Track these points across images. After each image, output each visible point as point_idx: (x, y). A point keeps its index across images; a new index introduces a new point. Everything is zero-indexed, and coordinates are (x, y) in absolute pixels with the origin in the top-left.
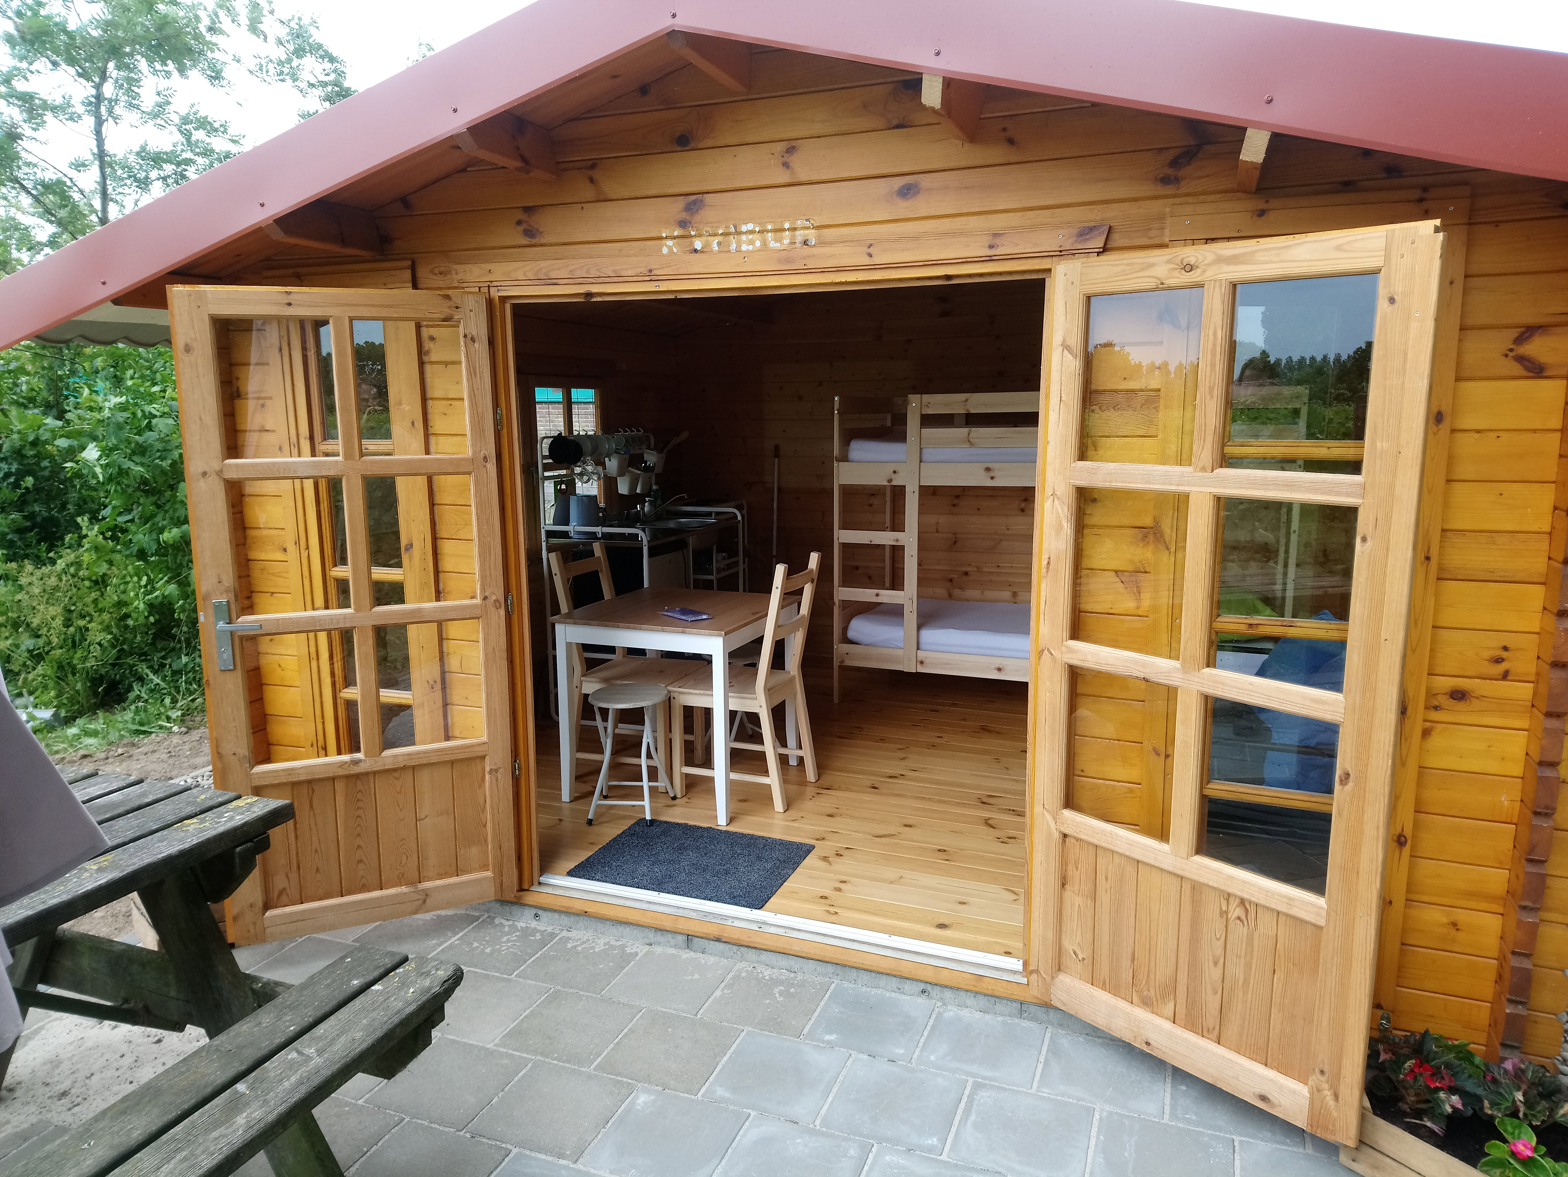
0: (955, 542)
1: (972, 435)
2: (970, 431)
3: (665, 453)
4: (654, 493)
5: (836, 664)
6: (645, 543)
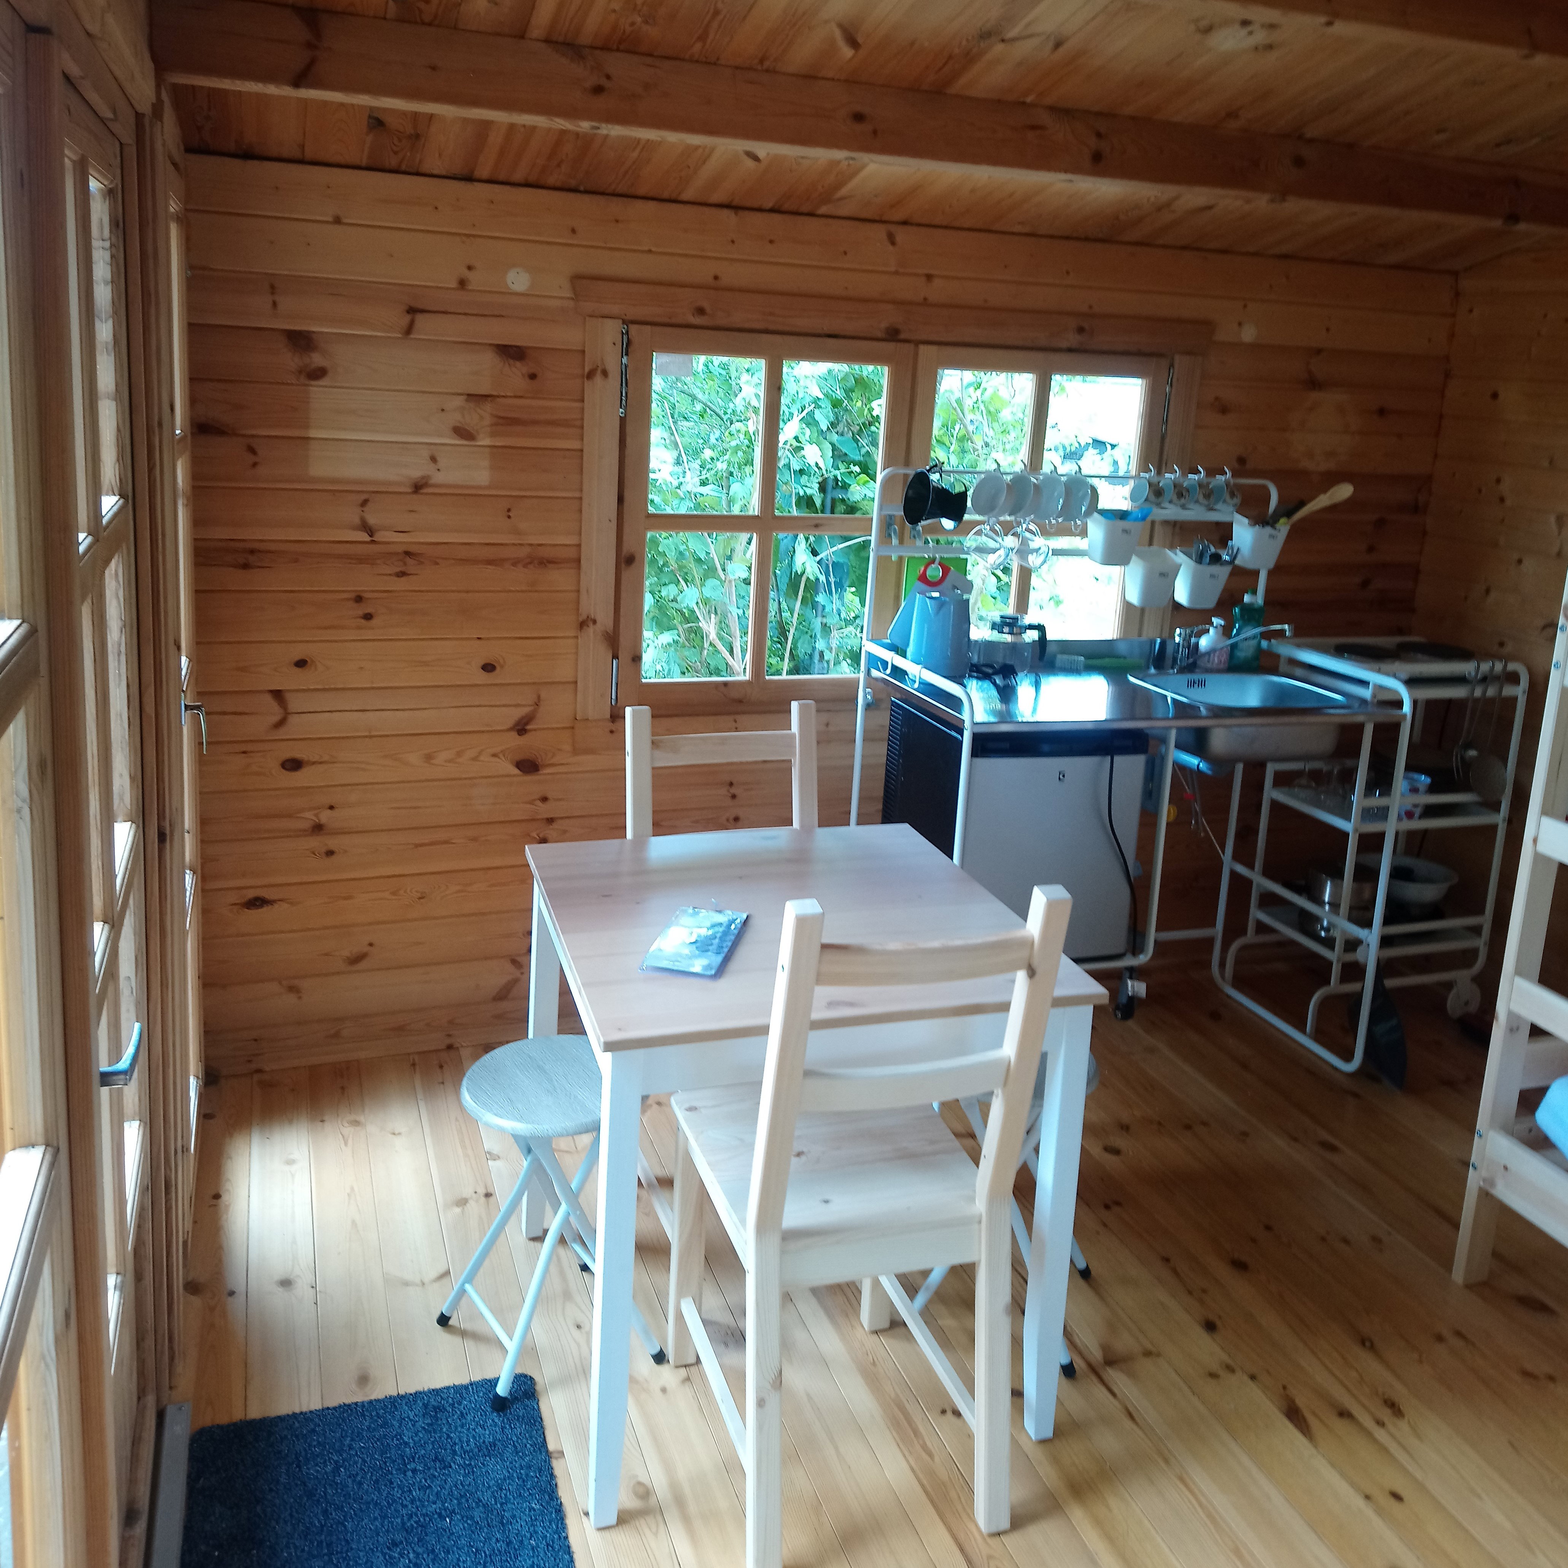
3: (1284, 527)
4: (1241, 610)
5: (1474, 1180)
6: (967, 724)
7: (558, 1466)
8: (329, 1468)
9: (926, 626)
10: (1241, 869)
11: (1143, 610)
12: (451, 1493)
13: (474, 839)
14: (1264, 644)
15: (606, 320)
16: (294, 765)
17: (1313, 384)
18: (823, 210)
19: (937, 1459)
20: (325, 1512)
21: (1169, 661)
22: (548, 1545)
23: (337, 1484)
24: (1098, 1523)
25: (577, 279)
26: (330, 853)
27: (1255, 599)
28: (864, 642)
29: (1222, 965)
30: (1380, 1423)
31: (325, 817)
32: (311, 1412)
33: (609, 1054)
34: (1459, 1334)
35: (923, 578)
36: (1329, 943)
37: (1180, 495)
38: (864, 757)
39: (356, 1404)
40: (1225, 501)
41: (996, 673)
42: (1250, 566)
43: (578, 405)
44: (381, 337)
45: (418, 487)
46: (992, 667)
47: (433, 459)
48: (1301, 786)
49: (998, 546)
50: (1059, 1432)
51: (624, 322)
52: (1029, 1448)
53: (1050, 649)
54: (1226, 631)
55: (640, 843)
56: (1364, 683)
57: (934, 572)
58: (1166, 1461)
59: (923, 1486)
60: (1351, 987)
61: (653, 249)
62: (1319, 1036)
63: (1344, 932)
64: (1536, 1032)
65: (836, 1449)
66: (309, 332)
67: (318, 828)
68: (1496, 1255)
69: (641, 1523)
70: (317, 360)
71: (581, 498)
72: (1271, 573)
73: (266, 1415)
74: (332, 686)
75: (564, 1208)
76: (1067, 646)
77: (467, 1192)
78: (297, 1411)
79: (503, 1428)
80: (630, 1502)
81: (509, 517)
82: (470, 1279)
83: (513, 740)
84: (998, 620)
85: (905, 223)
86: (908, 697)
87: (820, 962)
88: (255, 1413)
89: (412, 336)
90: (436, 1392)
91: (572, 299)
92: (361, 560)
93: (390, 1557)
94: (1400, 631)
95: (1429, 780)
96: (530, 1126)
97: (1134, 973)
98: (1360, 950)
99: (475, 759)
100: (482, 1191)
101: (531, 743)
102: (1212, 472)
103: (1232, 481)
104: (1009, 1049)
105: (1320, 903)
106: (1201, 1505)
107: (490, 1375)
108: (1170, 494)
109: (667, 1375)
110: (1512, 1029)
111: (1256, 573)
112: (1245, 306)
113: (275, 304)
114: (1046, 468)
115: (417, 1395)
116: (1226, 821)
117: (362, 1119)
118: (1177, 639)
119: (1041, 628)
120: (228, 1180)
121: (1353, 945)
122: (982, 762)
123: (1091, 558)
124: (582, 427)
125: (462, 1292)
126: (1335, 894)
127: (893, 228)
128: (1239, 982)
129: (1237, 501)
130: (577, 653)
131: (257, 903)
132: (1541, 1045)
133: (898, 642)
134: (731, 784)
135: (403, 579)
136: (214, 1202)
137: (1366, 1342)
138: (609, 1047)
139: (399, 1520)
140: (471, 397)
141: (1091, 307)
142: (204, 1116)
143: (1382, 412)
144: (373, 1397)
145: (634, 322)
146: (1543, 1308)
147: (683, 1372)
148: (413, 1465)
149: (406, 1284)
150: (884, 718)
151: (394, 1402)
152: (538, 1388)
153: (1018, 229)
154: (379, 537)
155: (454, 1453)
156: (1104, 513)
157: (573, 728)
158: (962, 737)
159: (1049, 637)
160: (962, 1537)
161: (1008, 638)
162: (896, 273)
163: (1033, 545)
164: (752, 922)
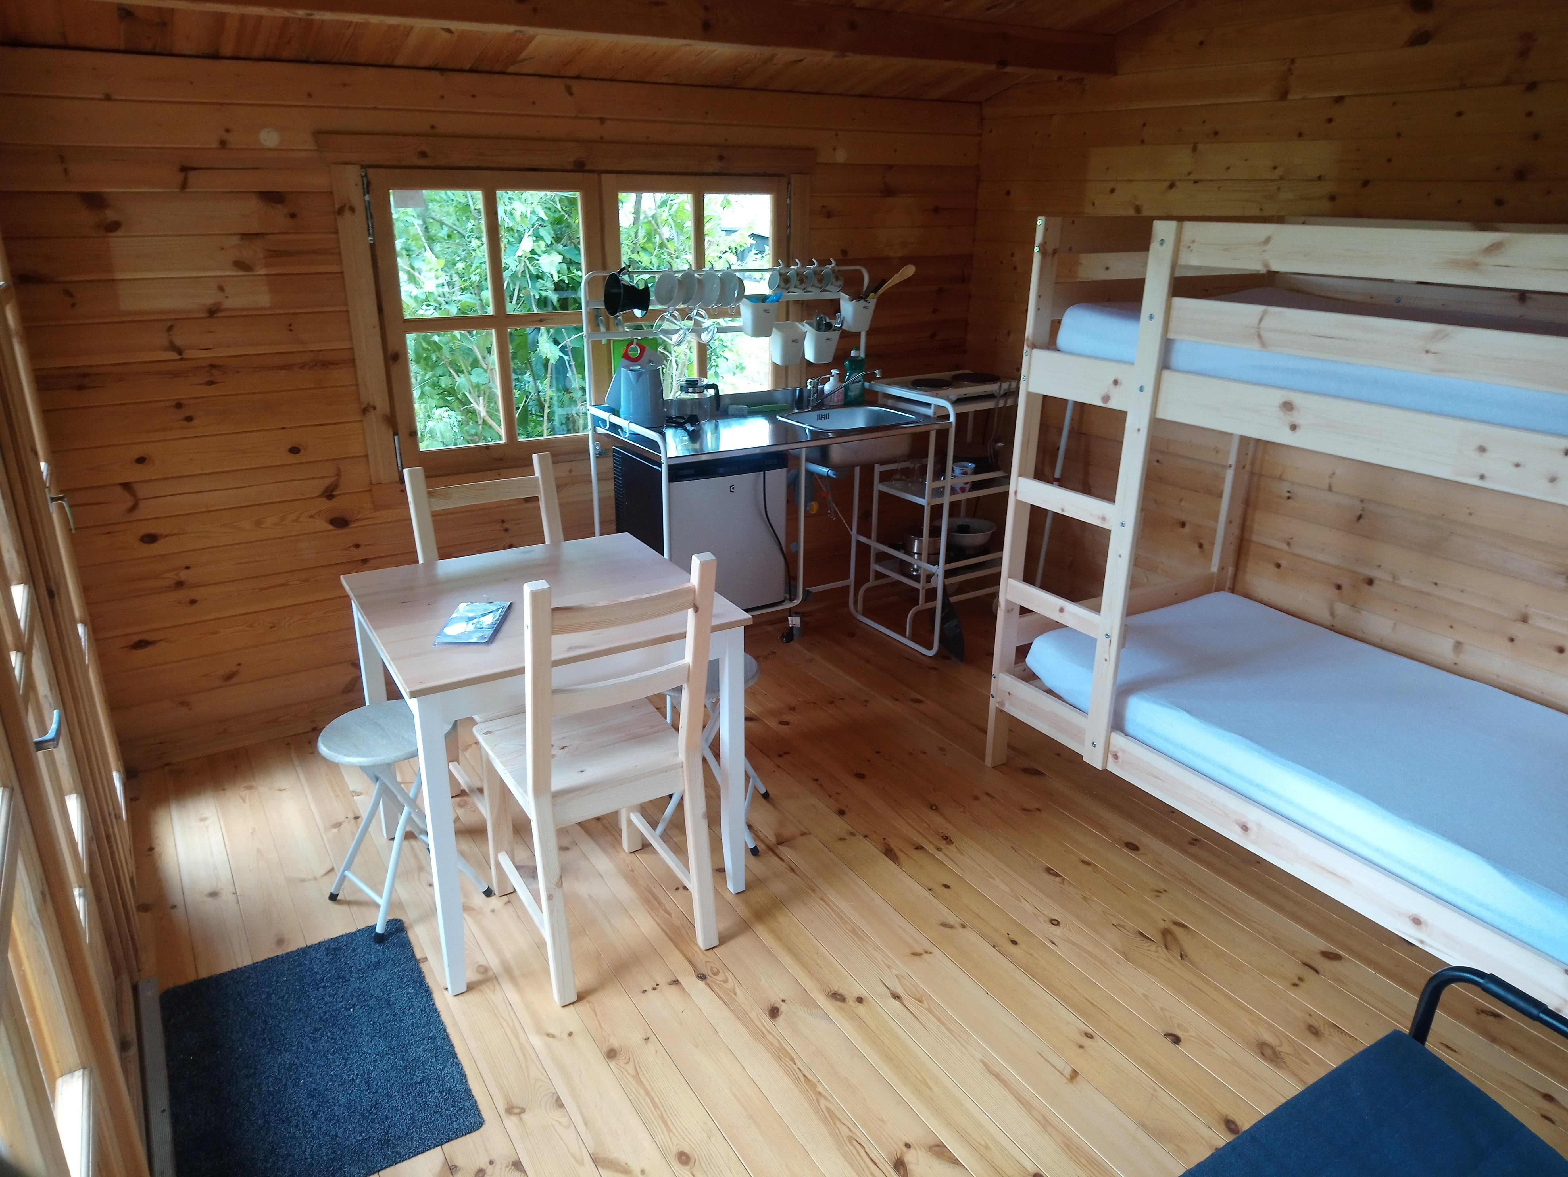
0: (1360, 517)
1: (1267, 323)
2: (1265, 313)
3: (873, 300)
4: (850, 362)
5: (993, 704)
6: (663, 459)
7: (424, 967)
8: (264, 997)
9: (631, 393)
10: (863, 539)
11: (787, 368)
12: (351, 995)
13: (307, 580)
14: (867, 384)
15: (347, 166)
16: (150, 539)
17: (889, 192)
18: (511, 69)
19: (673, 915)
20: (265, 1021)
21: (805, 403)
22: (422, 1011)
23: (270, 1004)
24: (772, 931)
25: (318, 134)
26: (193, 602)
27: (859, 353)
28: (588, 407)
29: (856, 603)
30: (939, 849)
31: (184, 575)
32: (245, 967)
33: (415, 699)
34: (987, 794)
35: (626, 356)
36: (917, 579)
37: (802, 281)
38: (599, 492)
39: (277, 956)
40: (832, 284)
41: (686, 422)
42: (853, 330)
43: (332, 236)
44: (163, 192)
45: (212, 312)
46: (682, 418)
47: (221, 289)
48: (897, 480)
49: (678, 328)
50: (749, 886)
51: (362, 167)
52: (730, 898)
53: (724, 402)
54: (841, 378)
55: (430, 565)
56: (928, 405)
57: (636, 352)
58: (813, 891)
59: (667, 934)
60: (930, 605)
61: (378, 106)
62: (913, 639)
63: (925, 570)
64: (1024, 611)
65: (609, 922)
66: (100, 193)
67: (180, 584)
68: (1010, 746)
69: (484, 987)
70: (111, 215)
71: (347, 311)
72: (868, 334)
73: (213, 974)
74: (171, 476)
75: (406, 809)
76: (737, 398)
77: (340, 818)
78: (235, 967)
79: (384, 952)
80: (473, 976)
81: (291, 330)
82: (348, 867)
83: (324, 504)
84: (684, 383)
85: (578, 77)
86: (624, 445)
87: (553, 620)
88: (204, 974)
89: (187, 190)
90: (334, 940)
91: (316, 150)
92: (176, 374)
93: (314, 1038)
94: (958, 367)
95: (974, 466)
96: (371, 759)
97: (791, 612)
98: (933, 579)
99: (296, 521)
100: (351, 816)
101: (339, 504)
102: (823, 263)
103: (837, 268)
104: (688, 659)
105: (911, 554)
106: (833, 910)
107: (370, 924)
108: (794, 281)
109: (495, 902)
110: (1009, 611)
111: (858, 334)
112: (837, 135)
113: (66, 171)
114: (708, 266)
115: (320, 944)
116: (852, 509)
117: (254, 784)
118: (809, 387)
119: (714, 386)
120: (157, 838)
121: (929, 577)
122: (674, 484)
123: (746, 333)
124: (340, 254)
125: (343, 878)
126: (919, 547)
127: (569, 82)
128: (867, 613)
129: (840, 283)
130: (364, 433)
131: (142, 644)
132: (1028, 618)
133: (613, 406)
134: (503, 521)
135: (213, 386)
136: (149, 853)
137: (933, 807)
138: (413, 695)
139: (317, 1016)
140: (245, 236)
141: (726, 140)
142: (130, 799)
143: (936, 210)
144: (289, 950)
145: (370, 166)
146: (1037, 773)
147: (505, 898)
148: (323, 984)
149: (303, 880)
150: (609, 463)
151: (304, 951)
152: (406, 925)
153: (665, 80)
154: (187, 354)
155: (351, 972)
156: (749, 297)
157: (370, 490)
158: (661, 467)
159: (721, 393)
160: (689, 954)
161: (696, 396)
162: (576, 117)
163: (705, 325)
164: (514, 606)
